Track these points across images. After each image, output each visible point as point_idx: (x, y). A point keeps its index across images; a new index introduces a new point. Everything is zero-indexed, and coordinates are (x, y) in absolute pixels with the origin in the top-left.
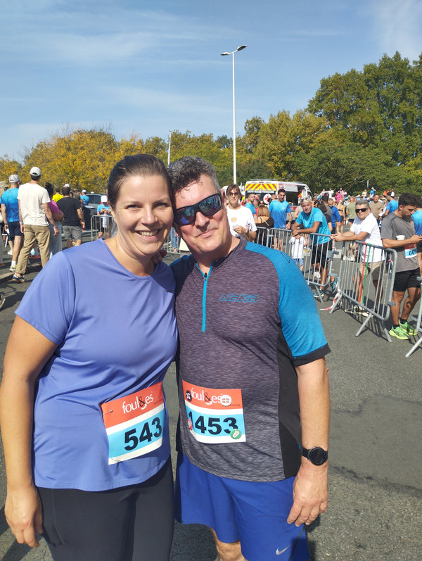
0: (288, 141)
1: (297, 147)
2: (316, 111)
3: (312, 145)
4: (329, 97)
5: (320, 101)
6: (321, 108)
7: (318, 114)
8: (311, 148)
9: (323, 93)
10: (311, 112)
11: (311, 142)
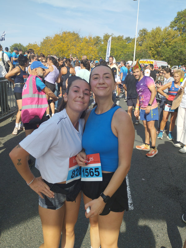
0: (159, 41)
1: (163, 44)
2: (174, 27)
3: (170, 44)
4: (181, 21)
5: (176, 23)
6: (176, 26)
7: (174, 28)
8: (169, 45)
9: (178, 19)
10: (171, 27)
11: (170, 42)
